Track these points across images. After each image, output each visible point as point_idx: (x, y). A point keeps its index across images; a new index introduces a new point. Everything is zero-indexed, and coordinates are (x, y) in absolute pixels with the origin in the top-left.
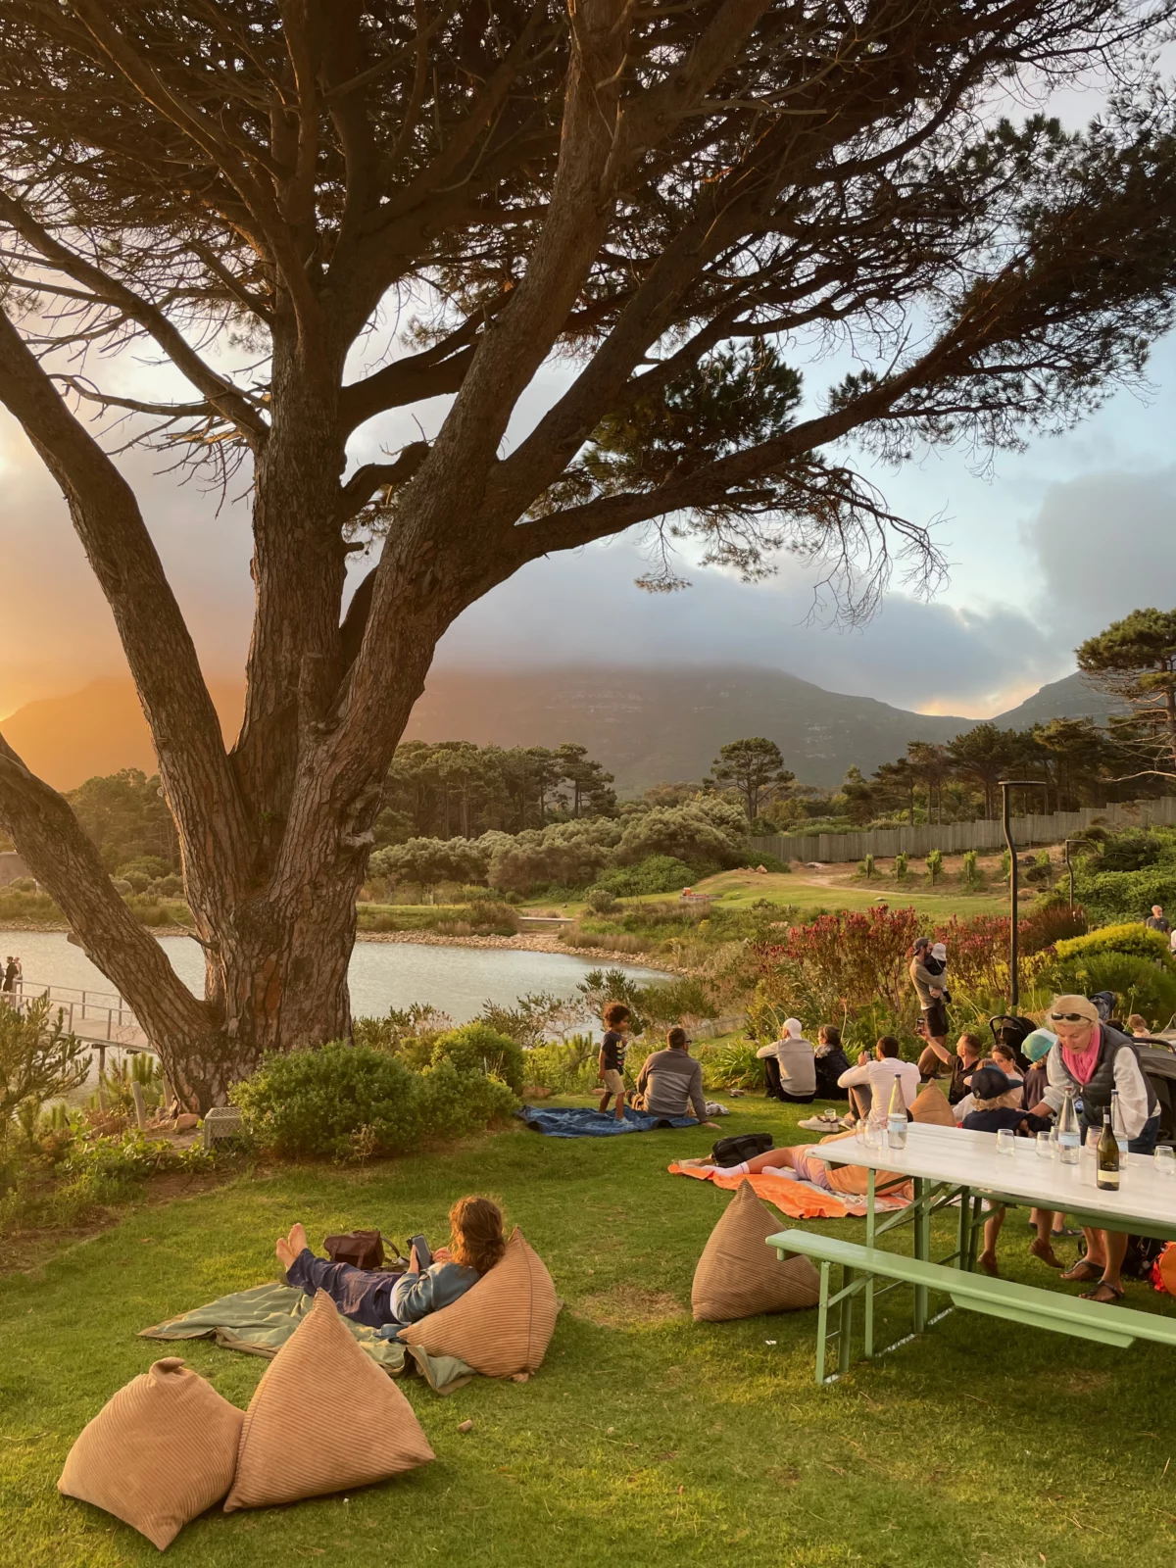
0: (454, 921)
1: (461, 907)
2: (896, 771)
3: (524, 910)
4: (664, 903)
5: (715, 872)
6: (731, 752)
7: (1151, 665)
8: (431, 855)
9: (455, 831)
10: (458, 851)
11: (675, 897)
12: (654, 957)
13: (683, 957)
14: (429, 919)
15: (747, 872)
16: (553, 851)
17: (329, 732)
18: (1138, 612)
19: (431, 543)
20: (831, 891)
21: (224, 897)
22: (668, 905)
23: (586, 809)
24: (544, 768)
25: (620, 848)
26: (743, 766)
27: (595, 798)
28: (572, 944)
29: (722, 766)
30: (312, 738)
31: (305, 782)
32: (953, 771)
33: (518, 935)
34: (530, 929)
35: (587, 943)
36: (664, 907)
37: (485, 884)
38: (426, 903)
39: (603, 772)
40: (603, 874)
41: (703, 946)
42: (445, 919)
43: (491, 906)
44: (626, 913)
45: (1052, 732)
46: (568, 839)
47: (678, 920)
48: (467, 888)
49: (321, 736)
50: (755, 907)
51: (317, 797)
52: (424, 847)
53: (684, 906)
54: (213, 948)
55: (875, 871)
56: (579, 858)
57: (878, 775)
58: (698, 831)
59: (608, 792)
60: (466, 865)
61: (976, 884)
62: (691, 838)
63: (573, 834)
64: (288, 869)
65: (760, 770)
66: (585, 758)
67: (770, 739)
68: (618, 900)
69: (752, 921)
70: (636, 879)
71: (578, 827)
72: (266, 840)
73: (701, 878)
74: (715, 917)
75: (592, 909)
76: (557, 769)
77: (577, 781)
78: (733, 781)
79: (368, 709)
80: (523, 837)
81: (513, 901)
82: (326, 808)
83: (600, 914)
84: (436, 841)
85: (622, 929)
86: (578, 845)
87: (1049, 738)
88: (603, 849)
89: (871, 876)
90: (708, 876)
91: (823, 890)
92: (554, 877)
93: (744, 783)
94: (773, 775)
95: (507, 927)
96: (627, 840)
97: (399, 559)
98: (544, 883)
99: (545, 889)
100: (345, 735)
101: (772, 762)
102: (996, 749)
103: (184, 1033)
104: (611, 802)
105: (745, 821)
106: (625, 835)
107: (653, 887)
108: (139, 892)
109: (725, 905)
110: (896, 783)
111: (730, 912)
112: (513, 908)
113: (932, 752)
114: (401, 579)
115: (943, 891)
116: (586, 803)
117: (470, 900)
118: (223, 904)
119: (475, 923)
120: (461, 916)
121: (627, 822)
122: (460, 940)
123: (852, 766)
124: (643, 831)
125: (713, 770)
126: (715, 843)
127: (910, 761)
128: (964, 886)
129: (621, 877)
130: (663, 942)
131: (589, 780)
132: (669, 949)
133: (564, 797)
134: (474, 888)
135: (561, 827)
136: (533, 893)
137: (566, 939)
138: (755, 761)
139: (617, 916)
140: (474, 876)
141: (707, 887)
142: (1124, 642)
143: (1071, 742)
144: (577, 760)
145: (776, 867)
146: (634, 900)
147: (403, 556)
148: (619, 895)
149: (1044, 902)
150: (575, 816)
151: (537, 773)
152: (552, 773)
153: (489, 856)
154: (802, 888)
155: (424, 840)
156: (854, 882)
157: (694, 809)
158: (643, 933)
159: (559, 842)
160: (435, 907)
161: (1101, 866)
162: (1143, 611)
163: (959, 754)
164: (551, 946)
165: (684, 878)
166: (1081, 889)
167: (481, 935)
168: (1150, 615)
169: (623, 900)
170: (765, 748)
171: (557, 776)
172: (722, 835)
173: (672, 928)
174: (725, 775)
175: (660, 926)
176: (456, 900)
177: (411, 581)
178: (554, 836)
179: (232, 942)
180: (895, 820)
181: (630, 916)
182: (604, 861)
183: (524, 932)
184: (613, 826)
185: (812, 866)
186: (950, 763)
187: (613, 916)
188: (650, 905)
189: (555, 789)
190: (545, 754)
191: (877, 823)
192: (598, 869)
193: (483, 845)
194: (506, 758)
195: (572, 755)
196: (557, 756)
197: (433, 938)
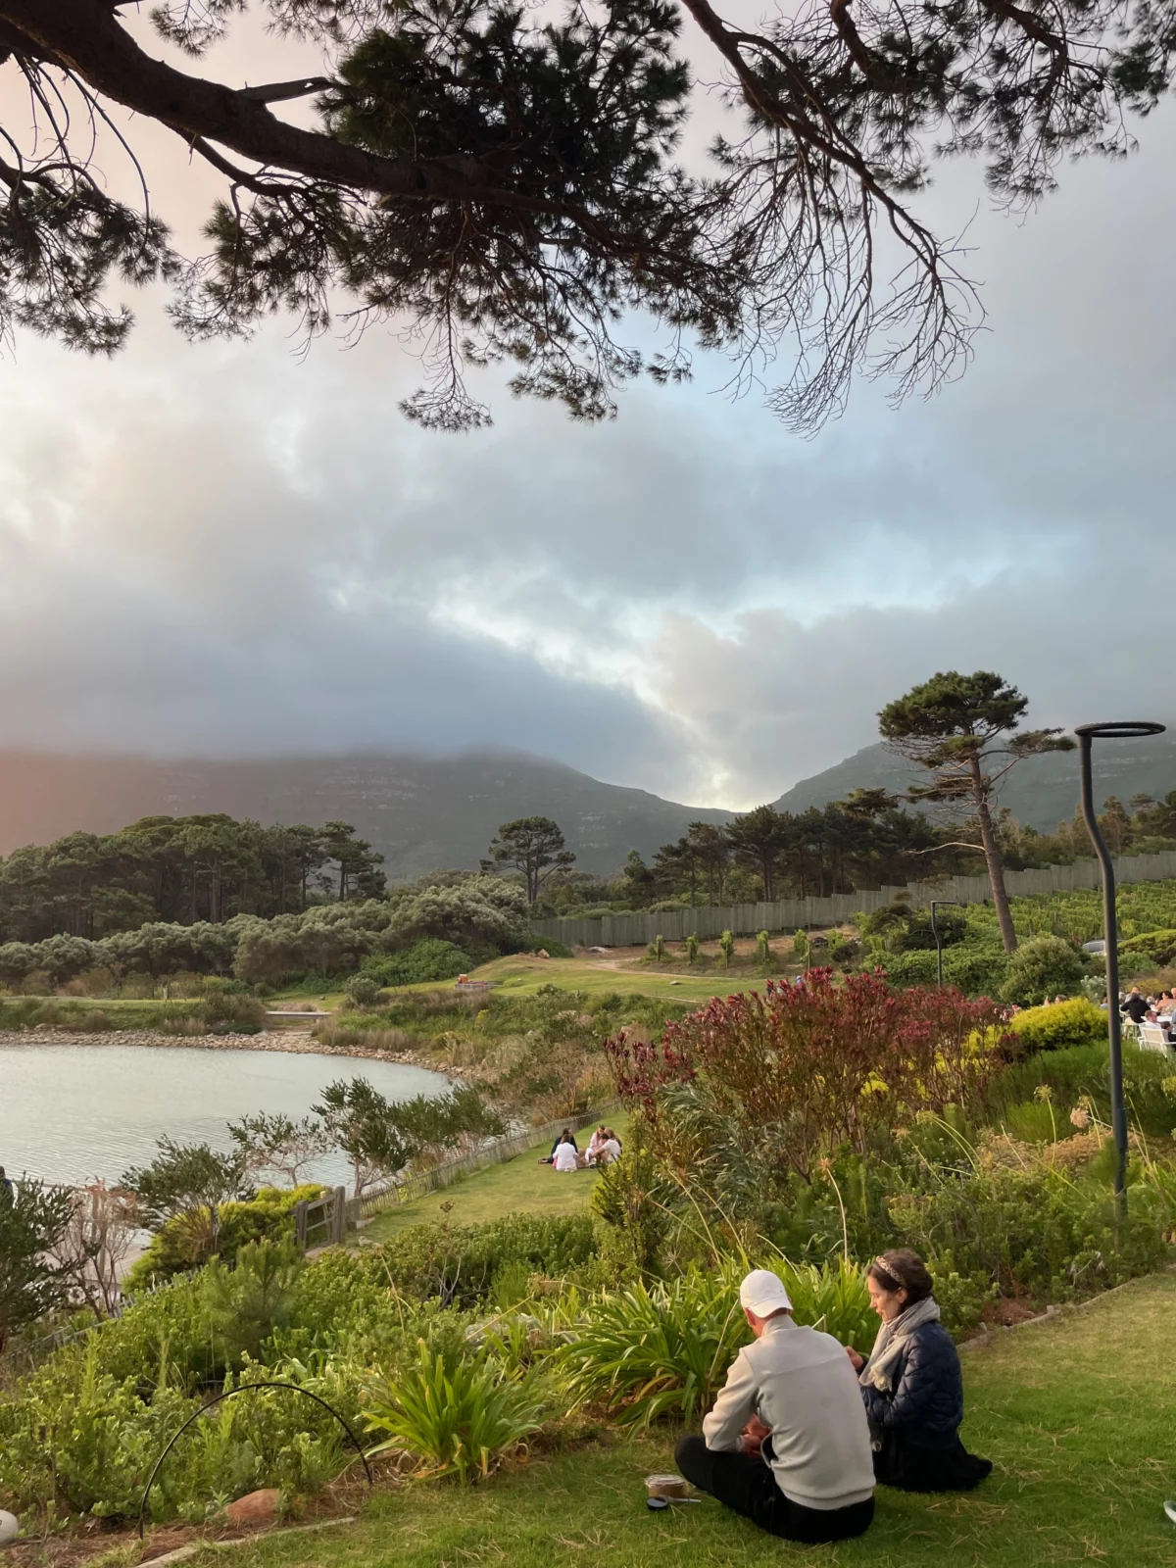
0: (185, 1017)
1: (196, 1000)
2: (676, 853)
4: (437, 992)
5: (491, 958)
6: (510, 831)
8: (169, 941)
10: (201, 937)
11: (450, 985)
12: (424, 1054)
13: (459, 1054)
15: (528, 957)
16: (312, 935)
20: (620, 975)
22: (442, 994)
23: (353, 893)
24: (307, 848)
25: (388, 932)
26: (523, 846)
27: (362, 880)
28: (328, 1041)
29: (502, 846)
32: (733, 853)
33: (264, 1033)
34: (277, 1025)
36: (436, 997)
37: (231, 975)
38: (158, 997)
39: (372, 851)
40: (369, 961)
41: (481, 1040)
42: (173, 1015)
44: (393, 1004)
46: (330, 923)
47: (453, 1011)
48: (212, 979)
50: (540, 993)
52: (161, 933)
53: (460, 995)
55: (667, 955)
56: (341, 943)
57: (659, 857)
58: (475, 912)
59: (378, 874)
60: (210, 954)
61: (773, 966)
62: (468, 920)
63: (336, 918)
65: (540, 851)
66: (354, 838)
67: (550, 819)
68: (384, 990)
69: (537, 1011)
70: (406, 965)
71: (343, 909)
73: (478, 964)
74: (494, 1006)
75: (352, 1000)
76: (321, 849)
77: (344, 861)
78: (512, 861)
80: (279, 922)
81: (263, 993)
83: (362, 1006)
84: (176, 928)
85: (387, 1022)
86: (341, 930)
88: (368, 933)
89: (661, 960)
90: (485, 962)
91: (614, 975)
92: (310, 965)
93: (524, 865)
94: (554, 856)
95: (250, 1024)
96: (396, 923)
98: (301, 973)
99: (301, 980)
101: (553, 842)
102: (774, 831)
104: (381, 885)
105: (527, 904)
106: (394, 917)
107: (424, 974)
109: (506, 992)
110: (678, 865)
111: (511, 999)
112: (260, 1001)
113: (712, 834)
115: (739, 973)
116: (352, 887)
117: (209, 993)
119: (211, 1020)
120: (194, 1011)
121: (397, 904)
122: (192, 1040)
123: (632, 849)
124: (415, 913)
125: (491, 850)
126: (496, 926)
127: (691, 842)
128: (760, 968)
129: (388, 964)
130: (435, 1037)
131: (354, 858)
132: (442, 1044)
133: (328, 879)
134: (219, 978)
135: (323, 910)
136: (286, 984)
137: (321, 1036)
138: (535, 841)
139: (383, 1007)
140: (219, 967)
141: (484, 974)
144: (344, 840)
145: (558, 952)
146: (403, 990)
148: (385, 984)
150: (339, 898)
151: (298, 853)
152: (315, 853)
153: (236, 943)
154: (588, 972)
155: (162, 925)
156: (645, 965)
157: (471, 890)
158: (411, 1027)
159: (320, 926)
160: (168, 1001)
161: (907, 944)
163: (739, 837)
164: (301, 1044)
165: (458, 964)
167: (218, 1033)
169: (390, 990)
170: (545, 827)
171: (322, 856)
172: (501, 917)
173: (445, 1020)
174: (503, 855)
175: (431, 1019)
176: (194, 994)
178: (314, 920)
180: (675, 902)
181: (397, 1007)
182: (370, 947)
183: (270, 1029)
184: (381, 908)
185: (595, 951)
186: (730, 845)
187: (378, 1008)
188: (420, 994)
189: (319, 871)
190: (307, 834)
191: (660, 905)
192: (363, 956)
193: (230, 930)
194: (264, 836)
195: (338, 834)
196: (322, 835)
197: (158, 1039)
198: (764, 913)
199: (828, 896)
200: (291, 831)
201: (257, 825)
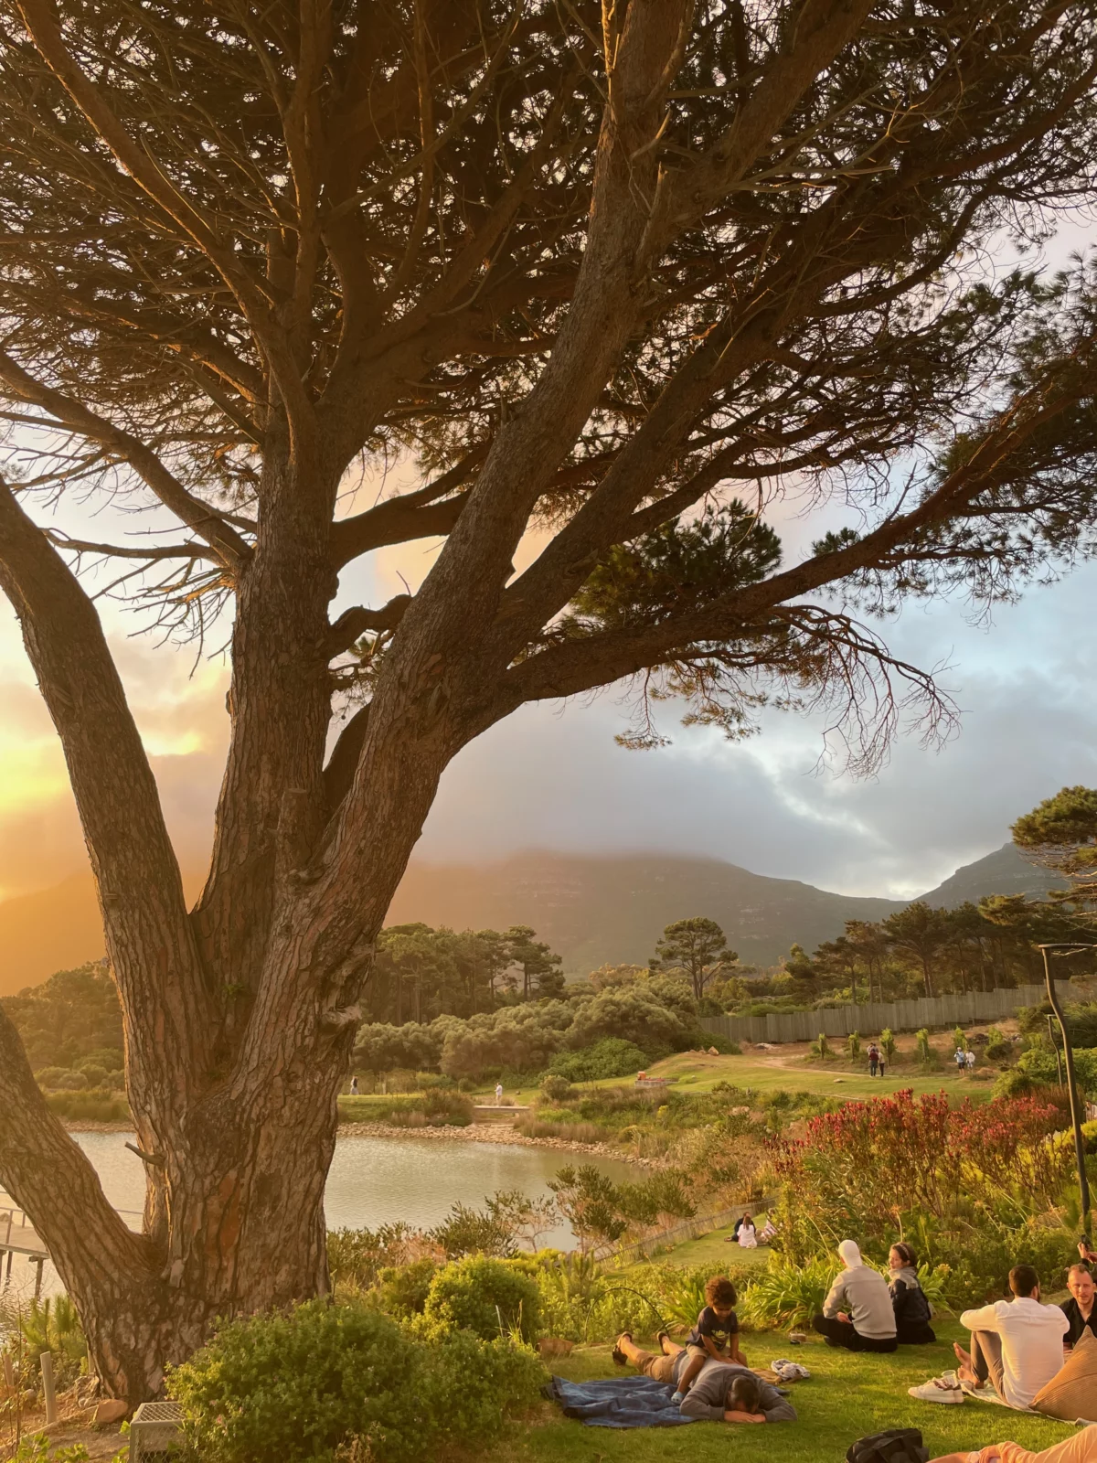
0: (408, 1111)
1: (415, 1095)
2: (836, 949)
3: (477, 1098)
4: (620, 1088)
5: (667, 1055)
6: (674, 932)
7: (1084, 841)
8: (385, 1041)
9: (407, 1017)
10: (411, 1037)
11: (630, 1082)
12: (613, 1146)
13: (643, 1146)
14: (383, 1109)
15: (699, 1054)
16: (506, 1034)
17: (313, 882)
18: (1066, 790)
19: (439, 657)
20: (786, 1073)
21: (174, 1093)
22: (624, 1090)
23: (535, 992)
24: (494, 951)
25: (572, 1030)
26: (686, 946)
27: (543, 980)
28: (528, 1134)
29: (667, 946)
30: (291, 889)
31: (280, 944)
32: (890, 949)
33: (473, 1126)
34: (486, 1118)
35: (543, 1133)
36: (620, 1093)
37: (438, 1071)
38: (379, 1092)
39: (551, 952)
40: (556, 1058)
41: (663, 1134)
42: (400, 1108)
43: (447, 1095)
44: (582, 1100)
45: (995, 906)
46: (521, 1022)
47: (635, 1106)
48: (420, 1075)
49: (302, 886)
50: (715, 1090)
51: (295, 962)
52: (378, 1033)
53: (641, 1091)
54: (155, 1163)
55: (828, 1052)
56: (531, 1042)
57: (819, 954)
58: (649, 1012)
59: (557, 974)
60: (418, 1051)
61: (933, 1063)
62: (642, 1019)
63: (525, 1017)
64: (255, 1056)
65: (703, 950)
66: (534, 940)
67: (711, 919)
68: (573, 1086)
69: (713, 1107)
70: (589, 1063)
71: (530, 1010)
72: (229, 1020)
73: (654, 1062)
74: (675, 1103)
75: (547, 1096)
76: (506, 952)
77: (526, 963)
78: (679, 960)
79: (360, 852)
80: (475, 1022)
81: (466, 1088)
82: (305, 977)
83: (556, 1102)
84: (389, 1026)
85: (578, 1116)
86: (530, 1028)
87: (993, 913)
88: (555, 1032)
89: (825, 1057)
90: (660, 1059)
91: (780, 1073)
92: (507, 1062)
93: (689, 964)
94: (717, 955)
95: (461, 1116)
96: (579, 1023)
97: (401, 676)
98: (497, 1069)
100: (331, 885)
101: (715, 942)
102: (930, 928)
103: (112, 1282)
104: (560, 984)
105: (695, 1003)
106: (576, 1017)
107: (606, 1071)
108: (94, 1086)
109: (682, 1089)
110: (837, 962)
111: (688, 1096)
112: (466, 1096)
113: (870, 931)
114: (403, 698)
115: (900, 1071)
116: (535, 986)
117: (423, 1088)
118: (172, 1104)
119: (430, 1113)
120: (415, 1105)
121: (576, 1004)
122: (414, 1131)
123: (794, 946)
124: (594, 1013)
125: (657, 950)
126: (666, 1024)
127: (850, 939)
128: (921, 1066)
129: (574, 1061)
130: (622, 1131)
131: (536, 960)
132: (628, 1137)
133: (513, 980)
134: (427, 1075)
135: (513, 1011)
136: (487, 1079)
137: (522, 1128)
138: (698, 941)
139: (574, 1102)
140: (426, 1064)
141: (660, 1071)
142: (1058, 818)
143: (1015, 916)
144: (526, 943)
145: (727, 1049)
146: (590, 1085)
147: (406, 673)
148: (573, 1080)
149: (1009, 1081)
150: (524, 998)
151: (488, 956)
152: (499, 954)
153: (442, 1042)
154: (757, 1070)
155: (377, 1026)
156: (809, 1063)
157: (644, 989)
158: (599, 1121)
159: (513, 1025)
160: (389, 1096)
162: (1071, 789)
163: (894, 932)
164: (506, 1136)
165: (636, 1061)
166: (1044, 1068)
167: (436, 1125)
168: (1078, 792)
169: (578, 1086)
170: (708, 928)
171: (506, 959)
172: (672, 1015)
173: (630, 1116)
174: (670, 955)
175: (617, 1114)
176: (409, 1089)
177: (415, 700)
178: (506, 1019)
179: (181, 1155)
180: (837, 999)
181: (586, 1103)
182: (557, 1045)
183: (479, 1122)
184: (563, 1008)
185: (762, 1048)
186: (888, 941)
187: (569, 1103)
188: (605, 1090)
189: (505, 972)
190: (495, 938)
191: (821, 1002)
192: (550, 1054)
193: (435, 1030)
194: (456, 942)
195: (522, 938)
196: (507, 939)
197: (387, 1130)
198: (926, 1009)
199: (990, 990)
200: (480, 936)
201: (451, 931)
